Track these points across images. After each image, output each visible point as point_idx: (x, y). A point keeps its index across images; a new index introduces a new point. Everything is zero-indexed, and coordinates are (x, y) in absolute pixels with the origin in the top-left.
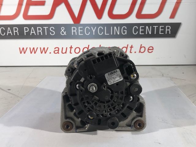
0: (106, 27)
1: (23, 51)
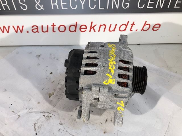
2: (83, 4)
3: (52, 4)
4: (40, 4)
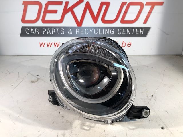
0: (99, 29)
1: (42, 45)
2: (91, 32)
3: (76, 31)
4: (71, 31)
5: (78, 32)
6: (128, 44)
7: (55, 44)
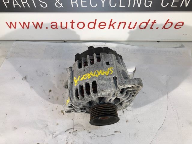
1: (12, 25)
2: (103, 2)
3: (72, 2)
4: (60, 2)
5: (74, 4)
6: (177, 25)
7: (35, 24)
